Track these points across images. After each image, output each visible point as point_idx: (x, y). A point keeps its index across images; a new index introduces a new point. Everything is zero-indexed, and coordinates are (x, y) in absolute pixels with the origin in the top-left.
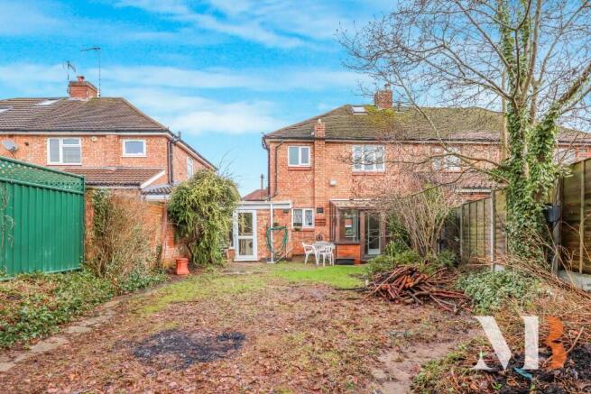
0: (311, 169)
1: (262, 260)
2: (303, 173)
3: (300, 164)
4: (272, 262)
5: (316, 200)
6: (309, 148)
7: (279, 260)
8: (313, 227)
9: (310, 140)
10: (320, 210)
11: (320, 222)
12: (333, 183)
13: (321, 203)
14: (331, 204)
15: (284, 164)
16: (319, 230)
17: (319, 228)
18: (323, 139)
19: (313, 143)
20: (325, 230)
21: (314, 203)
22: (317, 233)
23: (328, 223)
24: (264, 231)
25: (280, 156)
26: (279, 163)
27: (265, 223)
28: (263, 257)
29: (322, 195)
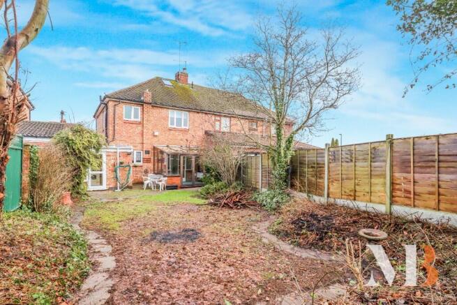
0: (141, 123)
1: (110, 189)
2: (134, 126)
3: (133, 119)
4: (119, 190)
5: (145, 145)
6: (139, 108)
7: (124, 188)
8: (141, 164)
9: (141, 103)
10: (147, 152)
11: (147, 161)
12: (156, 134)
13: (148, 147)
14: (154, 148)
15: (121, 118)
16: (146, 166)
17: (146, 164)
18: (150, 104)
19: (143, 105)
20: (150, 166)
21: (143, 147)
22: (144, 168)
23: (152, 161)
24: (111, 168)
25: (117, 111)
26: (117, 116)
27: (112, 162)
28: (111, 186)
29: (149, 142)
